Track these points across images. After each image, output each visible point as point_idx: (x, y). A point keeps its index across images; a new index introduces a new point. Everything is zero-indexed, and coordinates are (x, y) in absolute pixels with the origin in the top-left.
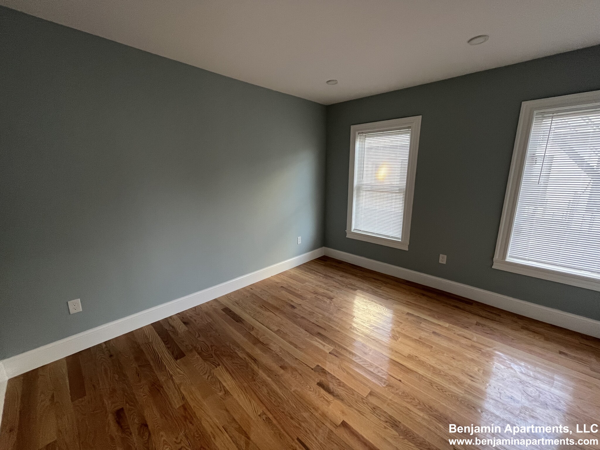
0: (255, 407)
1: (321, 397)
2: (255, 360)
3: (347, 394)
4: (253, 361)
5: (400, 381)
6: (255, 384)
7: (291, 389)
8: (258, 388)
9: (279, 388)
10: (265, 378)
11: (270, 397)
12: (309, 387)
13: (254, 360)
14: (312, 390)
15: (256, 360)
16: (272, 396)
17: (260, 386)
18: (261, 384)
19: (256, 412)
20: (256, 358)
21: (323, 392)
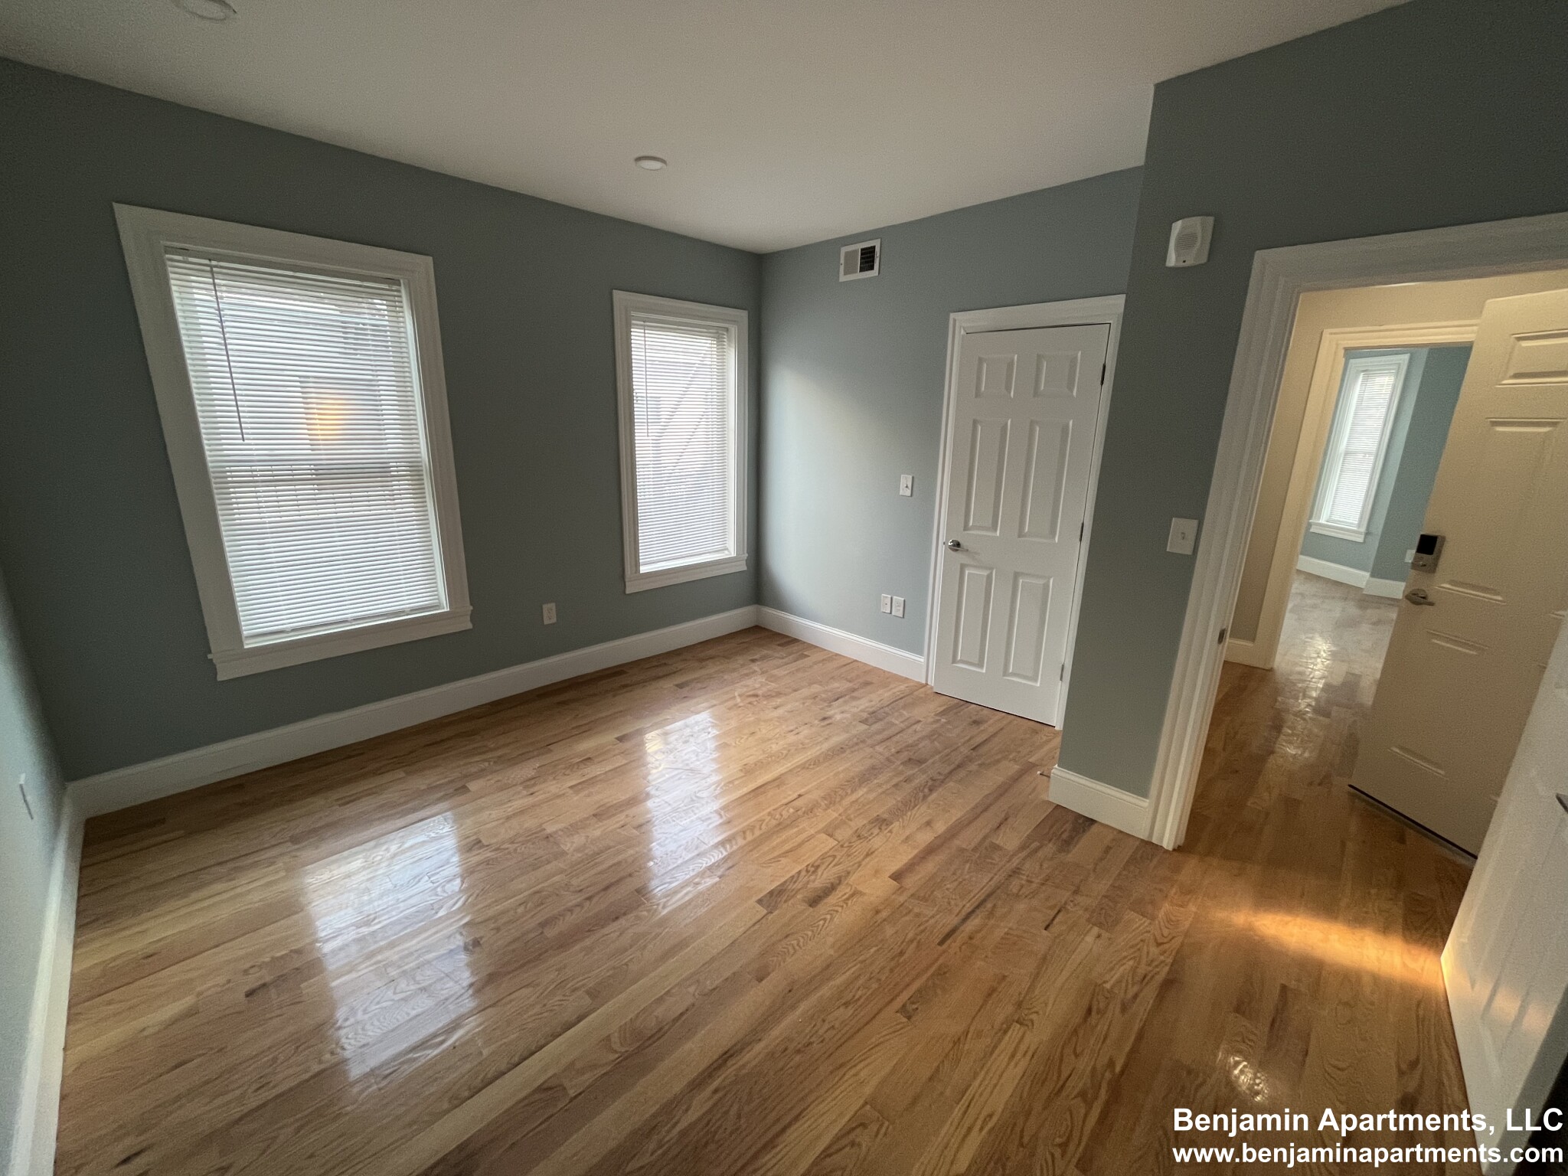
0: (891, 1030)
1: (847, 904)
2: (728, 1055)
3: (835, 866)
4: (729, 1063)
5: (800, 796)
6: (822, 1042)
7: (831, 956)
8: (832, 1033)
9: (828, 980)
10: (799, 1018)
11: (858, 999)
12: (821, 923)
13: (726, 1061)
14: (828, 917)
15: (726, 1053)
16: (854, 996)
17: (826, 1026)
18: (818, 1024)
19: (902, 1028)
20: (721, 1051)
21: (832, 899)
